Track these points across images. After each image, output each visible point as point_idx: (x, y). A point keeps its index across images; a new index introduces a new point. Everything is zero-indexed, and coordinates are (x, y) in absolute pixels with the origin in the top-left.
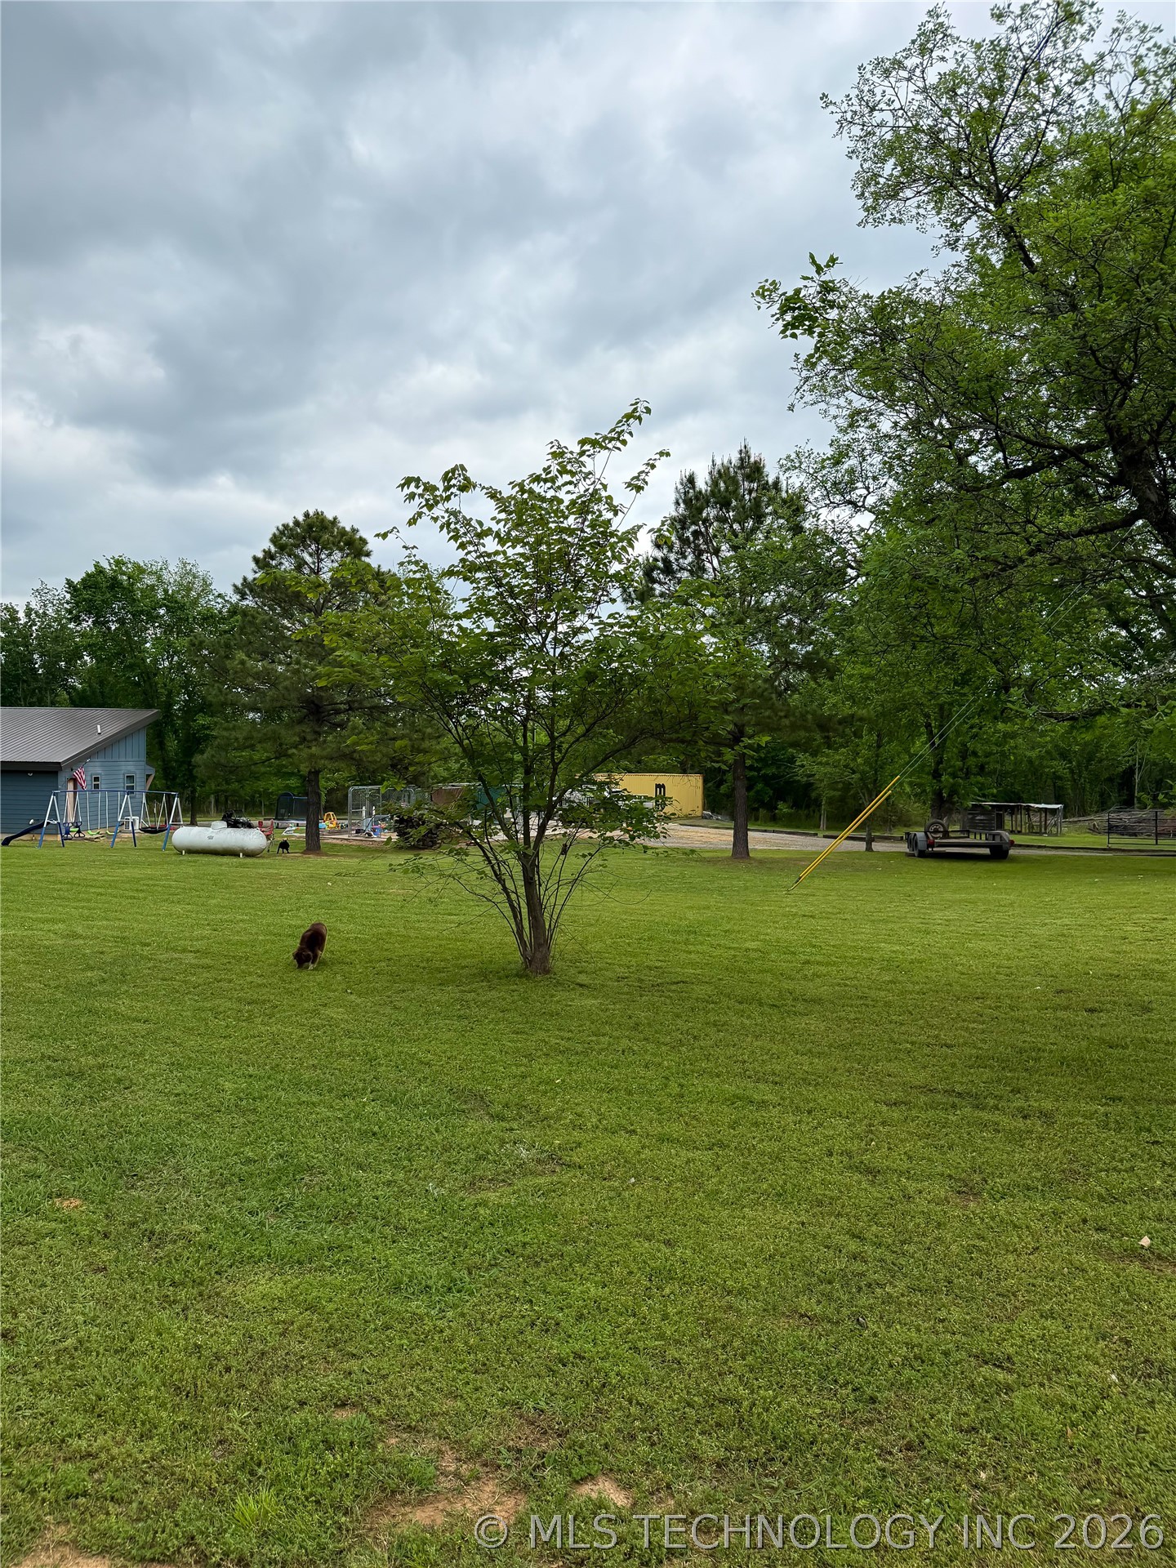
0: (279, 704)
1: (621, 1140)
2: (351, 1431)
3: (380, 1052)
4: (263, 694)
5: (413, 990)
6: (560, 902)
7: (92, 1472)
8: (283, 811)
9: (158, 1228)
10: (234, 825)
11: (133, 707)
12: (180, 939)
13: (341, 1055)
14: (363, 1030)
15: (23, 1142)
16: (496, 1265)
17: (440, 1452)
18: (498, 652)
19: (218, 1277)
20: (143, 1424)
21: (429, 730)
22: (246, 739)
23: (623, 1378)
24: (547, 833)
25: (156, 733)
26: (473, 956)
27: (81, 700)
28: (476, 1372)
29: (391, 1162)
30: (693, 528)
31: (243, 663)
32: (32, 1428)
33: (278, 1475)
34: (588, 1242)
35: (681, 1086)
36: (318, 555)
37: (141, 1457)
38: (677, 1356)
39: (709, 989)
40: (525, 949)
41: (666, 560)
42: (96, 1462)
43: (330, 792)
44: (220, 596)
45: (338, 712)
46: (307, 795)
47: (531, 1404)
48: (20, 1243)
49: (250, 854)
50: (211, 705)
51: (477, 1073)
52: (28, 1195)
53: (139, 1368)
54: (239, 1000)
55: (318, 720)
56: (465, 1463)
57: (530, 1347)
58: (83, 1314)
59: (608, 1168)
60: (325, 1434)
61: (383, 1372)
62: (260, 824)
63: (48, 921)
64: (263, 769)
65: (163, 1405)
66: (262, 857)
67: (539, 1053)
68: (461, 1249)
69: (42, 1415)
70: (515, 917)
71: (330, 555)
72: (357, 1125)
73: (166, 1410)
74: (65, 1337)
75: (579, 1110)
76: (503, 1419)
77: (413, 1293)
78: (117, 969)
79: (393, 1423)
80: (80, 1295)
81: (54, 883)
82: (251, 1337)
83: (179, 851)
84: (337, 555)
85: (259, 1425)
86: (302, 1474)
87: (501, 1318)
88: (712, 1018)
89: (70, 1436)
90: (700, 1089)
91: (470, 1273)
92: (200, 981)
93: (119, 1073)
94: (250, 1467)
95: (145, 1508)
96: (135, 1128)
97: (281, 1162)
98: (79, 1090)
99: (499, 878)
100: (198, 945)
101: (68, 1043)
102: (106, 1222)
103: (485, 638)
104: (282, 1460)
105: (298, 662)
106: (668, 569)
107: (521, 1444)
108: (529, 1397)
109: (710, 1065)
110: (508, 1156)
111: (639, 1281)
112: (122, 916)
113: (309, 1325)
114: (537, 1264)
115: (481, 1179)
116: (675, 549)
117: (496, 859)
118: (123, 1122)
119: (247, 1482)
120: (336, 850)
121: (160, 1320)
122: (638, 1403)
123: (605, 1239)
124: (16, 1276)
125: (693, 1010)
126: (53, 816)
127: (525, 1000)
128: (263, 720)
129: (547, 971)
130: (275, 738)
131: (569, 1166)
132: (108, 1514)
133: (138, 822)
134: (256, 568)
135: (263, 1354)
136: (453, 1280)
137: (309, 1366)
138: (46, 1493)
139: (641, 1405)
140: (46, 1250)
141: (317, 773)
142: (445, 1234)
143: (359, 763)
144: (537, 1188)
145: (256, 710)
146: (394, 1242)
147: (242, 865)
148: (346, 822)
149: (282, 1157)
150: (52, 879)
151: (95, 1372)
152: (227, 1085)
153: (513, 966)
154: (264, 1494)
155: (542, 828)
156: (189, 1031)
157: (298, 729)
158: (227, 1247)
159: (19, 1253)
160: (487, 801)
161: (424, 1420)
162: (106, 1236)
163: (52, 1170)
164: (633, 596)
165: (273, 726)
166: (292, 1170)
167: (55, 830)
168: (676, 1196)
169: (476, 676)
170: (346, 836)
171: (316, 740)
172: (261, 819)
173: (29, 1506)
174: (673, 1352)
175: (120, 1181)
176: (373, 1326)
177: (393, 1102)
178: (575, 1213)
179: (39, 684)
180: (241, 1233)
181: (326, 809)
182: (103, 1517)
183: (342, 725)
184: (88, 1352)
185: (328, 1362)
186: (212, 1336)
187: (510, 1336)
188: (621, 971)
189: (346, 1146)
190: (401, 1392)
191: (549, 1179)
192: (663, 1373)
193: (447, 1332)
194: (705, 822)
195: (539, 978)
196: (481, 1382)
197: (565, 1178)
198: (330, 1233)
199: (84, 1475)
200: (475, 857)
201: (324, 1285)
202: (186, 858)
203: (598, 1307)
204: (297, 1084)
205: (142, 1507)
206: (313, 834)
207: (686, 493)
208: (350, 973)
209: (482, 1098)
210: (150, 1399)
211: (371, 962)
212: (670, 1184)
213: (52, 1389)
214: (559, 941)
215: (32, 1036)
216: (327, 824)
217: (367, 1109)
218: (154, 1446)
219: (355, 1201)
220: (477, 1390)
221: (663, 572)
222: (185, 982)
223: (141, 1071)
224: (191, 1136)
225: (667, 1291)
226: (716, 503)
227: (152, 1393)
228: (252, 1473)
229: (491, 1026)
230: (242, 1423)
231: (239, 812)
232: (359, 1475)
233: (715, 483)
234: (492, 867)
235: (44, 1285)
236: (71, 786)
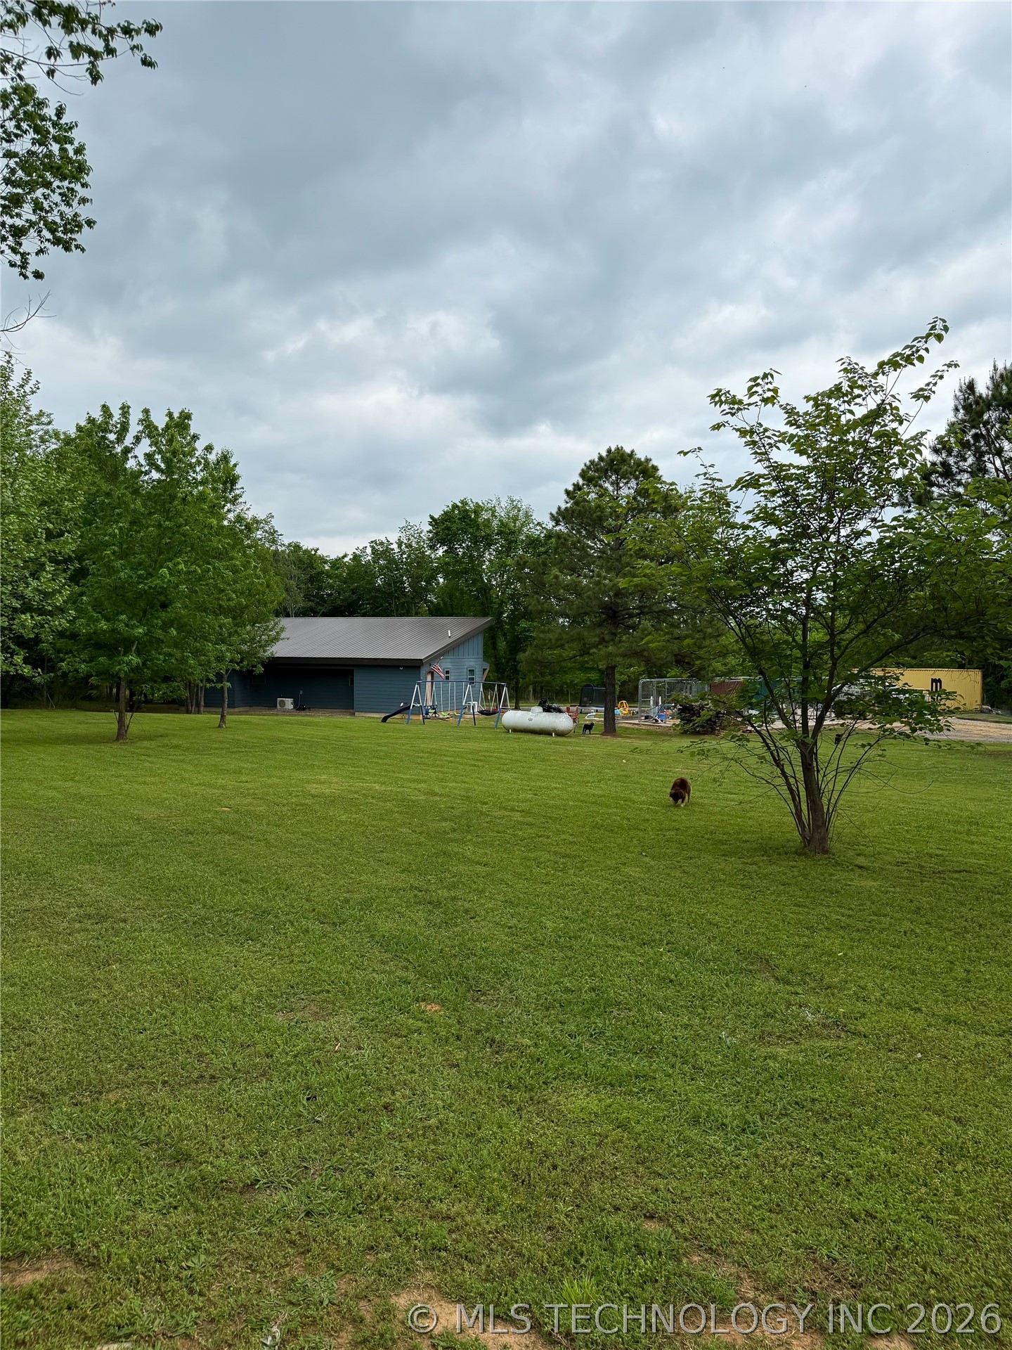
0: (583, 611)
1: (907, 1016)
2: (659, 1242)
3: (673, 909)
4: (571, 603)
5: (699, 857)
6: (838, 787)
7: (451, 1232)
8: (585, 699)
9: (497, 1037)
10: (548, 710)
11: (475, 616)
12: (510, 800)
13: (639, 908)
14: (657, 889)
15: (398, 954)
16: (786, 1115)
17: (739, 1277)
18: (779, 558)
19: (545, 1086)
20: (489, 1200)
21: (709, 630)
22: (557, 640)
23: (916, 1244)
24: (825, 723)
25: (491, 636)
26: (754, 832)
27: (436, 611)
28: (770, 1211)
29: (687, 1007)
30: (974, 431)
31: (556, 577)
32: (406, 1186)
33: (598, 1268)
34: (876, 1107)
35: (968, 971)
36: (618, 484)
37: (488, 1228)
38: (973, 1234)
39: (995, 880)
40: (803, 830)
41: (945, 464)
42: (454, 1224)
43: (624, 683)
44: (539, 524)
45: (631, 616)
46: (605, 686)
47: (825, 1252)
48: (396, 1035)
49: (560, 734)
50: (531, 613)
51: (763, 939)
52: (402, 997)
53: (485, 1152)
54: (556, 853)
55: (615, 623)
56: (763, 1293)
57: (821, 1197)
58: (443, 1101)
59: (893, 1041)
60: (636, 1240)
61: (686, 1195)
62: (568, 710)
63: (414, 781)
64: (569, 665)
65: (504, 1187)
66: (570, 737)
67: (821, 926)
68: (753, 1095)
69: (413, 1177)
70: (794, 800)
71: (627, 483)
72: (657, 971)
73: (506, 1191)
74: (428, 1117)
75: (862, 983)
76: (797, 1260)
77: (711, 1128)
78: (464, 821)
79: (696, 1242)
80: (440, 1084)
81: (418, 752)
82: (572, 1143)
83: (507, 729)
84: (633, 483)
85: (581, 1220)
86: (618, 1271)
87: (793, 1165)
88: (998, 908)
89: (434, 1198)
90: (988, 977)
91: (762, 1119)
92: (525, 835)
93: (467, 905)
94: (574, 1254)
95: (492, 1272)
96: (479, 952)
97: (593, 994)
98: (438, 916)
99: (778, 763)
100: (524, 806)
101: (429, 877)
102: (458, 1026)
103: (767, 545)
104: (601, 1255)
105: (599, 575)
106: (947, 472)
107: (816, 1287)
108: (822, 1245)
109: (997, 954)
110: (794, 1017)
111: (929, 1153)
112: (466, 780)
113: (620, 1141)
114: (826, 1120)
115: (770, 1034)
116: (954, 453)
117: (775, 746)
118: (470, 945)
119: (572, 1269)
120: (628, 733)
121: (501, 1115)
122: (932, 1272)
123: (893, 1107)
124: (393, 1061)
125: (977, 899)
126: (417, 700)
127: (805, 876)
128: (571, 624)
129: (825, 851)
130: (580, 639)
131: (854, 1034)
132: (463, 1269)
133: (477, 706)
134: (568, 500)
135: (583, 1159)
136: (747, 1122)
137: (622, 1177)
138: (417, 1242)
139: (936, 1274)
140: (415, 1044)
141: (613, 668)
142: (739, 1080)
143: (648, 661)
144: (823, 1051)
145: (564, 615)
146: (692, 1079)
147: (555, 743)
148: (637, 709)
149: (594, 991)
150: (417, 749)
151: (452, 1150)
152: (549, 924)
153: (792, 844)
154: (586, 1281)
155: (820, 720)
156: (517, 875)
157: (598, 631)
158: (552, 1062)
159: (396, 1042)
160: (767, 693)
161: (724, 1246)
162: (458, 1038)
163: (418, 979)
164: (911, 500)
165: (579, 629)
166: (601, 1003)
167: (418, 711)
168: (966, 1076)
169: (757, 580)
170: (636, 722)
171: (613, 640)
172: (568, 705)
173: (405, 1249)
174: (967, 1229)
175: (468, 994)
176: (675, 1152)
177: (686, 955)
178: (862, 1078)
179: (407, 599)
180: (563, 1052)
181: (620, 698)
182: (460, 1272)
183: (634, 627)
184: (446, 1132)
185: (637, 1177)
186: (541, 1136)
187: (803, 1184)
188: (900, 857)
189: (647, 988)
190: (702, 1216)
191: (835, 1044)
192: (958, 1248)
193: (743, 1169)
194: (984, 716)
195: (818, 857)
196: (776, 1221)
197: (851, 1045)
198: (637, 1064)
199: (445, 1233)
200: (756, 744)
201: (633, 1108)
202: (512, 735)
203: (889, 1171)
204: (604, 929)
205: (489, 1271)
206: (610, 719)
207: (965, 400)
208: (644, 838)
209: (767, 961)
210: (494, 1180)
211: (661, 830)
212: (958, 1064)
213: (422, 1157)
214: (838, 825)
215: (404, 870)
216: (622, 710)
217: (664, 958)
218: (497, 1221)
219: (657, 1038)
220: (772, 1227)
221: (941, 475)
222: (515, 836)
223: (483, 905)
224: (521, 963)
225: (959, 1168)
226: (998, 406)
227: (496, 1175)
228: (576, 1261)
229: (773, 897)
230: (567, 1216)
231: (552, 700)
232: (667, 1283)
233: (996, 386)
234: (772, 753)
235: (413, 1072)
236: (429, 678)
